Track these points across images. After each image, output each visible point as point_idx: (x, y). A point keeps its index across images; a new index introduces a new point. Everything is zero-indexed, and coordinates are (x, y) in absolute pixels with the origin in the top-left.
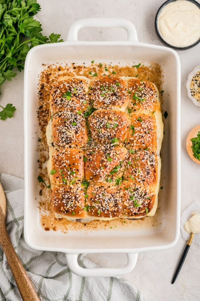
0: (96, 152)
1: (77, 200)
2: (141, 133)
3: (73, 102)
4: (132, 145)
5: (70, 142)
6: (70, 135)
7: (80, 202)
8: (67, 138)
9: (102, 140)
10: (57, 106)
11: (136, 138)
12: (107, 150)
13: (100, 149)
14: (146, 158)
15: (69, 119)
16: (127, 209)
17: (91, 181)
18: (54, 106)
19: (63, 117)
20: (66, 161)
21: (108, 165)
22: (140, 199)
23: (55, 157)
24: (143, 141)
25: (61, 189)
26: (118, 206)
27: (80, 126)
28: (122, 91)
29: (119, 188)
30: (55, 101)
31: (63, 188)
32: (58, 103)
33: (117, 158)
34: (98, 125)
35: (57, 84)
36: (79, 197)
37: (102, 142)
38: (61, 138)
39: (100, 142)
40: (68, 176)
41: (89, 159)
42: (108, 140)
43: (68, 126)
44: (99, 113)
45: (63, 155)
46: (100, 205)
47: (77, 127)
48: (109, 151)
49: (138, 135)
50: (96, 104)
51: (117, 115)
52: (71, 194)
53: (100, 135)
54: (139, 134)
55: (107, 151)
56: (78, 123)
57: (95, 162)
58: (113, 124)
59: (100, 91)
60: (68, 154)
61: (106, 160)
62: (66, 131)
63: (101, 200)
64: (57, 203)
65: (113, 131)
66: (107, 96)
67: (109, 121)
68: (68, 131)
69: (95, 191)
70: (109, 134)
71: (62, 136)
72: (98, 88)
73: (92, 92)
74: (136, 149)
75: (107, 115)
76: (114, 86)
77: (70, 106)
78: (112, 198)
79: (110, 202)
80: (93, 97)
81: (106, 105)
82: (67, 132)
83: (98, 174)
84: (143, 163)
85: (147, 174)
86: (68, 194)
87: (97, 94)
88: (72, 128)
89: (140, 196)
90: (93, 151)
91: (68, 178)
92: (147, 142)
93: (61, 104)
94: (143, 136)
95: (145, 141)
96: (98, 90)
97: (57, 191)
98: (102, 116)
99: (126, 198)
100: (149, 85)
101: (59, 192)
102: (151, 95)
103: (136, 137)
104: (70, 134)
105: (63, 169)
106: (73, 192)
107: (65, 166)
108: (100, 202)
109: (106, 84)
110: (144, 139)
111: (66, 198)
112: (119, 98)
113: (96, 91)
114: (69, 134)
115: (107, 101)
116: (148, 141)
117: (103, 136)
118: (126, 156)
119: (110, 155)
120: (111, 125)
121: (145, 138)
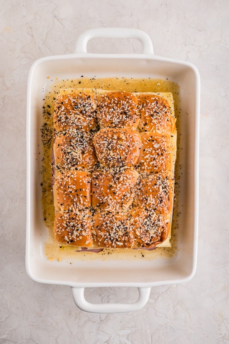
0: (103, 176)
1: (84, 228)
2: (153, 155)
3: (79, 121)
4: (143, 168)
5: (77, 164)
6: (76, 156)
7: (87, 230)
8: (73, 159)
9: (111, 163)
10: (61, 125)
11: (147, 161)
12: (116, 173)
13: (109, 173)
14: (158, 183)
15: (75, 138)
16: (138, 238)
17: (97, 208)
18: (57, 124)
19: (68, 136)
20: (72, 186)
21: (117, 192)
22: (152, 227)
23: (59, 181)
24: (155, 164)
25: (66, 216)
26: (128, 235)
27: (87, 145)
28: (133, 110)
29: (129, 214)
30: (59, 118)
31: (68, 214)
32: (62, 121)
33: (127, 184)
34: (106, 147)
35: (61, 98)
36: (86, 224)
37: (110, 166)
38: (66, 159)
39: (108, 165)
40: (75, 204)
41: (95, 183)
42: (118, 163)
43: (74, 145)
44: (106, 131)
45: (68, 179)
46: (107, 234)
47: (84, 147)
48: (119, 175)
49: (149, 157)
50: (103, 124)
51: (128, 134)
52: (76, 221)
53: (108, 158)
54: (151, 156)
55: (116, 175)
56: (85, 142)
57: (102, 187)
58: (123, 144)
59: (107, 109)
60: (75, 178)
61: (115, 186)
62: (71, 151)
63: (108, 228)
64: (60, 231)
65: (124, 153)
66: (115, 114)
67: (118, 142)
68: (74, 151)
69: (102, 217)
70: (119, 157)
71: (67, 157)
72: (105, 105)
73: (98, 110)
74: (148, 172)
75: (116, 134)
76: (124, 103)
77: (76, 125)
78: (122, 226)
79: (119, 230)
80: (99, 115)
81: (114, 125)
82: (73, 153)
83: (105, 201)
84: (156, 189)
85: (160, 202)
86: (74, 221)
87: (103, 112)
88: (78, 148)
89: (153, 224)
90: (100, 174)
91: (74, 205)
92: (159, 165)
93: (65, 122)
94: (156, 158)
95: (158, 164)
96: (105, 108)
97: (61, 217)
98: (110, 135)
99: (136, 226)
100: (162, 101)
101: (64, 218)
102: (164, 113)
103: (147, 159)
104: (76, 154)
105: (69, 195)
106: (80, 220)
107: (71, 192)
108: (108, 230)
109: (114, 100)
110: (156, 162)
111: (71, 225)
112: (130, 117)
113: (103, 109)
114: (74, 154)
115: (116, 120)
116: (161, 164)
117: (112, 159)
118: (137, 181)
119: (120, 180)
120: (122, 147)
121: (157, 160)
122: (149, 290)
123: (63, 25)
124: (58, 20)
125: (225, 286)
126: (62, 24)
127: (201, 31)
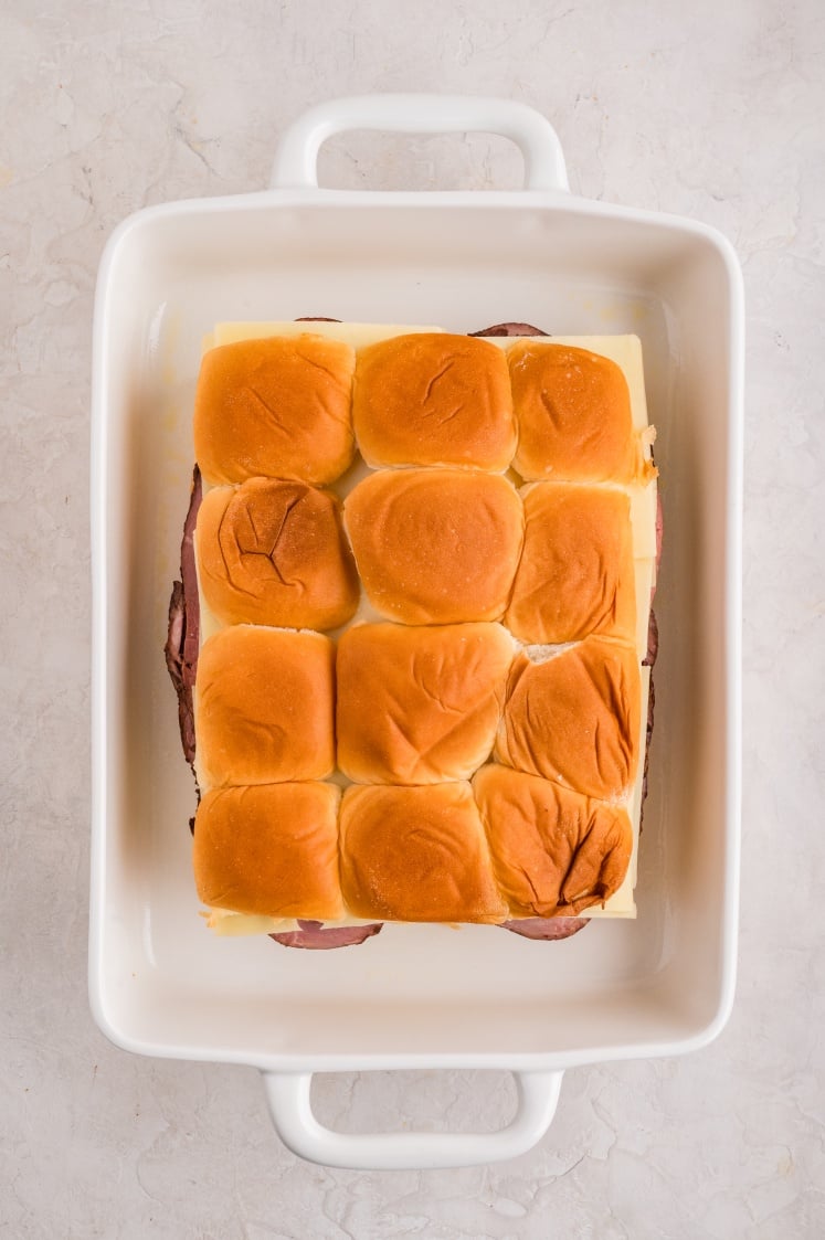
23: (212, 669)
45: (242, 661)
92: (592, 608)
95: (585, 605)
110: (580, 597)
122: (555, 1082)
123: (207, 164)
124: (190, 145)
125: (791, 1158)
126: (204, 160)
127: (722, 200)
